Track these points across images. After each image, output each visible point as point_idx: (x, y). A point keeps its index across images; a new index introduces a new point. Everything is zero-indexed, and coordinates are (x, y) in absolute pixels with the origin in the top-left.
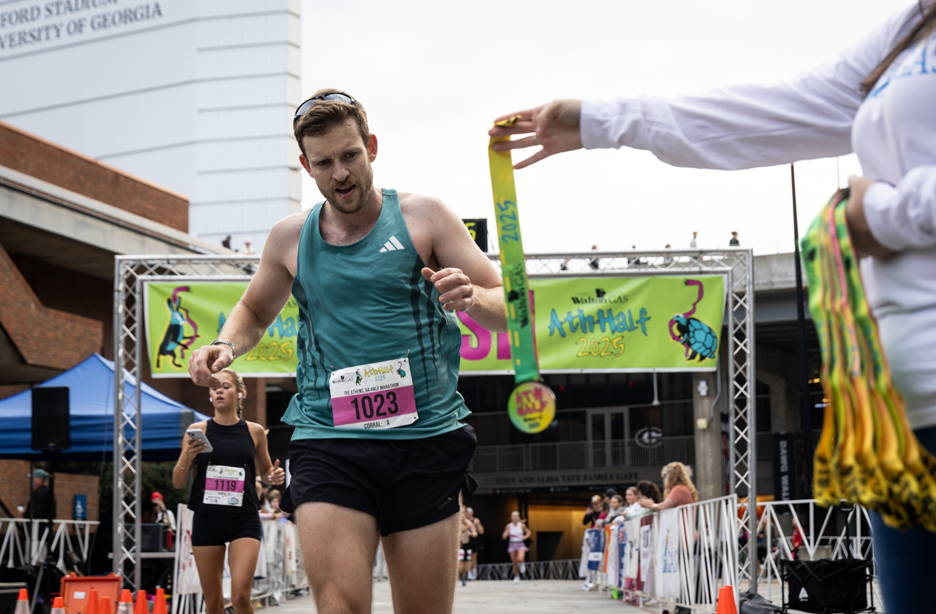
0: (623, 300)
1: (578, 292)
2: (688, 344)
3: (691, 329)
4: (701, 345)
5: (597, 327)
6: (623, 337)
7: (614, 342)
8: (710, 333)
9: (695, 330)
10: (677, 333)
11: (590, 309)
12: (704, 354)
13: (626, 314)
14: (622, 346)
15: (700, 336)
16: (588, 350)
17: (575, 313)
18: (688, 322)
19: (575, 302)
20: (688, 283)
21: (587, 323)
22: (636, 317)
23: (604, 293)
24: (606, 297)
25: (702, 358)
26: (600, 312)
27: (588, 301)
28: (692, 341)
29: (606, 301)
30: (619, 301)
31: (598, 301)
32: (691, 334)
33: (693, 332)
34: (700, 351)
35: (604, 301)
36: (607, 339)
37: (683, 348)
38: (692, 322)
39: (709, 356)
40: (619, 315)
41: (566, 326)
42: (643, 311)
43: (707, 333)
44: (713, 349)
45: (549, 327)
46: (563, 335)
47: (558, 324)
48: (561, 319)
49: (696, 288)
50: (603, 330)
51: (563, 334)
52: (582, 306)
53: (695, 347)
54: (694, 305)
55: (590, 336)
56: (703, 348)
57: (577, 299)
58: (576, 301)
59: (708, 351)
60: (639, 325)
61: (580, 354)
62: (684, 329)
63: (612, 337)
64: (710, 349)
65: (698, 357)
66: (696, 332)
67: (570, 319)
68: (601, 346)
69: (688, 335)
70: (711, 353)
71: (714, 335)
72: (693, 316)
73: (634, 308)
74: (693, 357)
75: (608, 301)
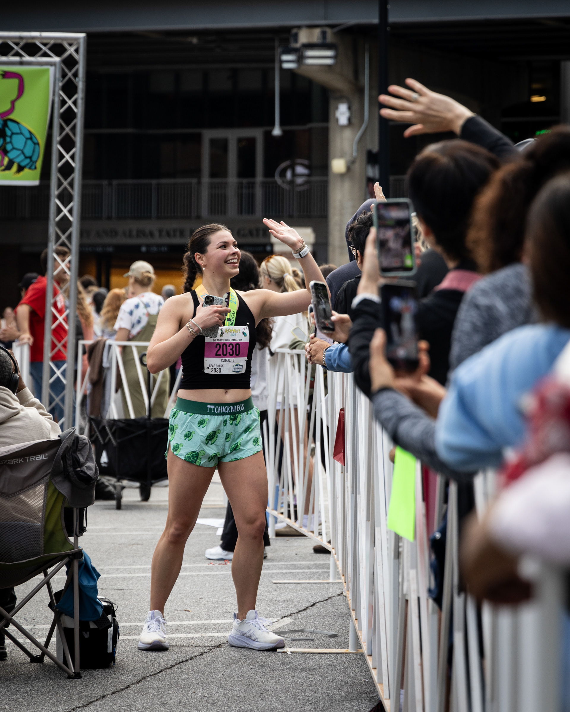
2: (3, 151)
3: (9, 133)
4: (20, 152)
8: (31, 138)
9: (13, 134)
12: (23, 164)
15: (19, 141)
18: (5, 125)
20: (5, 75)
25: (20, 169)
28: (9, 147)
32: (8, 139)
33: (11, 137)
34: (17, 160)
38: (10, 124)
39: (28, 166)
43: (27, 139)
44: (34, 159)
49: (15, 82)
53: (12, 155)
54: (13, 103)
56: (22, 157)
59: (28, 161)
64: (30, 158)
65: (15, 168)
66: (14, 137)
69: (5, 140)
70: (31, 163)
71: (36, 141)
72: (12, 116)
74: (9, 167)
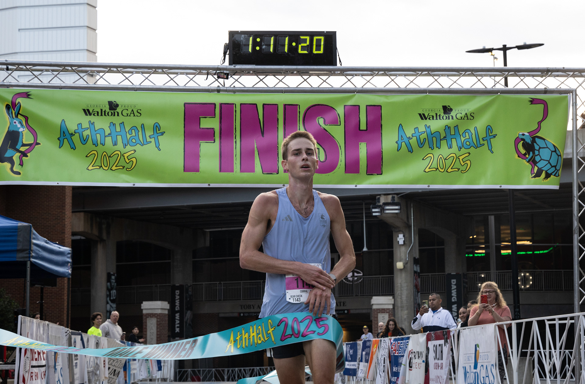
0: (469, 117)
1: (425, 108)
2: (533, 162)
3: (537, 147)
5: (444, 143)
6: (469, 154)
7: (461, 158)
9: (540, 148)
10: (523, 151)
11: (437, 125)
12: (549, 172)
13: (473, 132)
14: (468, 162)
16: (435, 165)
17: (422, 129)
18: (534, 141)
19: (422, 119)
20: (533, 101)
21: (434, 139)
22: (482, 134)
23: (451, 110)
24: (453, 113)
26: (447, 128)
27: (435, 118)
28: (537, 159)
29: (452, 118)
30: (466, 118)
31: (445, 118)
32: (537, 153)
33: (539, 151)
35: (451, 117)
36: (454, 155)
37: (529, 166)
39: (553, 174)
40: (465, 132)
41: (413, 141)
42: (489, 129)
43: (552, 152)
45: (397, 142)
46: (411, 151)
47: (406, 140)
48: (409, 135)
49: (540, 107)
50: (450, 147)
51: (410, 149)
52: (428, 122)
55: (437, 152)
56: (549, 166)
57: (424, 114)
58: (423, 117)
59: (553, 169)
60: (485, 142)
61: (427, 170)
62: (529, 147)
63: (459, 153)
67: (417, 134)
68: (448, 162)
69: (534, 153)
70: (556, 171)
73: (480, 124)
75: (454, 118)
